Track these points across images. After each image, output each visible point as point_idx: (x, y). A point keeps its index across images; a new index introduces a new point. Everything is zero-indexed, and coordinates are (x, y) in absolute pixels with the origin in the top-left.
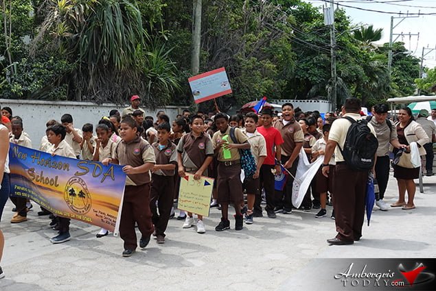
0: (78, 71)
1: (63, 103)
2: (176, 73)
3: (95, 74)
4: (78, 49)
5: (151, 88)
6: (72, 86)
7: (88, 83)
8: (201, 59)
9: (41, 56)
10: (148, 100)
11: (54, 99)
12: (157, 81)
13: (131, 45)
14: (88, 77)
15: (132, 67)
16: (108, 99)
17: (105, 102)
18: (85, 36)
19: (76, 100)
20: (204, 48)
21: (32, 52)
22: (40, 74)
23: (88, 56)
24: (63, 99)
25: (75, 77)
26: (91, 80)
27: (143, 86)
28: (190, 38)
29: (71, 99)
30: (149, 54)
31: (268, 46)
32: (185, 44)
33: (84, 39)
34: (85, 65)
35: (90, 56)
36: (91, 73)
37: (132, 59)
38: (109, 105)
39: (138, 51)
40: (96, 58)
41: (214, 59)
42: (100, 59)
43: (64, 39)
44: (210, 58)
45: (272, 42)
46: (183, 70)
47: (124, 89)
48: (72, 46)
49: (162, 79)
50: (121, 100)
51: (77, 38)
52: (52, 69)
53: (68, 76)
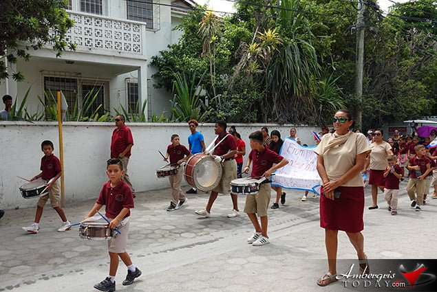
0: (264, 99)
1: (254, 125)
2: (343, 96)
3: (278, 100)
4: (264, 82)
5: (322, 110)
6: (259, 112)
7: (272, 108)
8: (364, 84)
9: (238, 89)
10: (319, 121)
11: (247, 122)
12: (327, 105)
13: (306, 76)
14: (272, 104)
15: (307, 94)
16: (288, 120)
17: (285, 123)
18: (270, 71)
19: (262, 122)
21: (231, 87)
22: (237, 103)
23: (271, 88)
24: (254, 122)
25: (262, 104)
26: (275, 106)
27: (315, 109)
28: (354, 67)
29: (258, 122)
31: (419, 70)
32: (350, 72)
33: (270, 74)
34: (270, 94)
35: (273, 88)
36: (274, 101)
37: (308, 87)
38: (289, 125)
39: (312, 78)
40: (279, 88)
41: (374, 83)
42: (281, 89)
43: (254, 74)
44: (370, 83)
45: (423, 66)
46: (348, 94)
47: (300, 112)
48: (260, 79)
49: (331, 102)
50: (298, 121)
51: (264, 73)
53: (257, 103)
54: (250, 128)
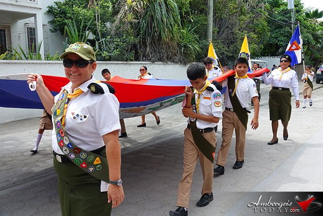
0: (140, 43)
1: (132, 62)
2: (198, 42)
3: (151, 43)
4: (139, 29)
5: (184, 52)
6: (136, 52)
7: (146, 50)
8: (213, 33)
9: (118, 34)
10: (182, 60)
11: (127, 60)
12: (187, 48)
13: (171, 25)
14: (146, 46)
15: (172, 39)
16: (158, 59)
17: (156, 61)
18: (144, 21)
19: (139, 61)
20: (214, 26)
21: (113, 33)
22: (118, 45)
23: (145, 33)
24: (132, 60)
25: (138, 46)
26: (148, 48)
27: (179, 51)
28: (206, 20)
29: (136, 60)
30: (182, 30)
31: (252, 23)
32: (203, 24)
33: (143, 23)
34: (144, 39)
35: (147, 34)
36: (148, 44)
37: (172, 34)
38: (159, 63)
39: (175, 28)
40: (151, 34)
41: (221, 33)
42: (153, 35)
43: (131, 23)
44: (218, 32)
45: (255, 21)
46: (202, 40)
47: (167, 53)
48: (136, 27)
49: (190, 46)
50: (166, 60)
51: (139, 22)
52: (125, 42)
53: (134, 46)
54: (129, 65)
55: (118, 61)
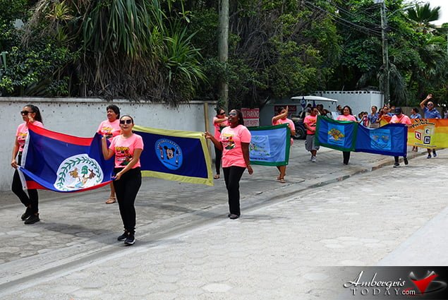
0: (82, 61)
1: (64, 100)
2: (201, 61)
3: (104, 63)
4: (81, 35)
5: (172, 80)
6: (75, 79)
7: (95, 76)
8: (230, 44)
9: (36, 43)
10: (167, 95)
11: (54, 95)
12: (178, 72)
13: (145, 28)
14: (95, 68)
15: (147, 55)
16: (119, 94)
17: (115, 97)
18: (89, 19)
19: (80, 96)
20: (233, 30)
21: (24, 39)
22: (34, 65)
23: (93, 43)
24: (64, 96)
25: (79, 68)
26: (98, 72)
27: (161, 78)
28: (216, 20)
29: (73, 95)
30: (169, 39)
31: (309, 28)
32: (211, 27)
33: (89, 24)
34: (91, 54)
35: (96, 43)
36: (98, 64)
37: (148, 45)
38: (121, 101)
39: (155, 36)
40: (104, 45)
41: (246, 44)
42: (108, 46)
43: (63, 23)
44: (241, 43)
46: (208, 58)
47: (138, 82)
48: (73, 31)
49: (183, 69)
50: (136, 95)
51: (80, 21)
52: (49, 59)
53: (70, 68)
54: (57, 106)
55: (36, 96)
